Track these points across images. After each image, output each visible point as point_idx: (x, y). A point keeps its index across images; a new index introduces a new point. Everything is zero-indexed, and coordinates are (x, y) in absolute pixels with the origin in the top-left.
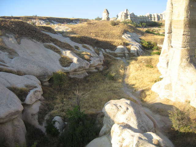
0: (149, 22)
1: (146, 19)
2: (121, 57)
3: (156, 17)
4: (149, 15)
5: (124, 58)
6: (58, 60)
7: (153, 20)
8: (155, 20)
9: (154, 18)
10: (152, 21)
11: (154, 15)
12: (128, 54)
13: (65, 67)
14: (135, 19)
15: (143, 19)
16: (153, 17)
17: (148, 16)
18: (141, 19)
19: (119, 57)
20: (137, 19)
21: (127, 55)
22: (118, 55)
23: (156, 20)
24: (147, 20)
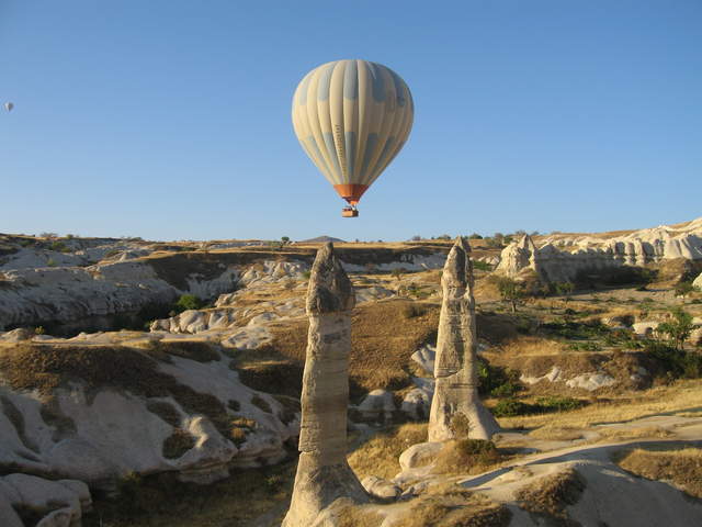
0: (614, 270)
1: (602, 259)
2: (370, 421)
3: (638, 249)
4: (613, 245)
5: (378, 425)
6: (162, 440)
7: (628, 263)
8: (634, 260)
9: (633, 255)
10: (626, 266)
11: (632, 245)
12: (392, 412)
13: (170, 458)
14: (561, 263)
15: (592, 259)
16: (627, 251)
17: (610, 250)
18: (584, 261)
19: (364, 422)
20: (569, 263)
21: (388, 416)
22: (365, 415)
23: (640, 262)
24: (608, 263)
